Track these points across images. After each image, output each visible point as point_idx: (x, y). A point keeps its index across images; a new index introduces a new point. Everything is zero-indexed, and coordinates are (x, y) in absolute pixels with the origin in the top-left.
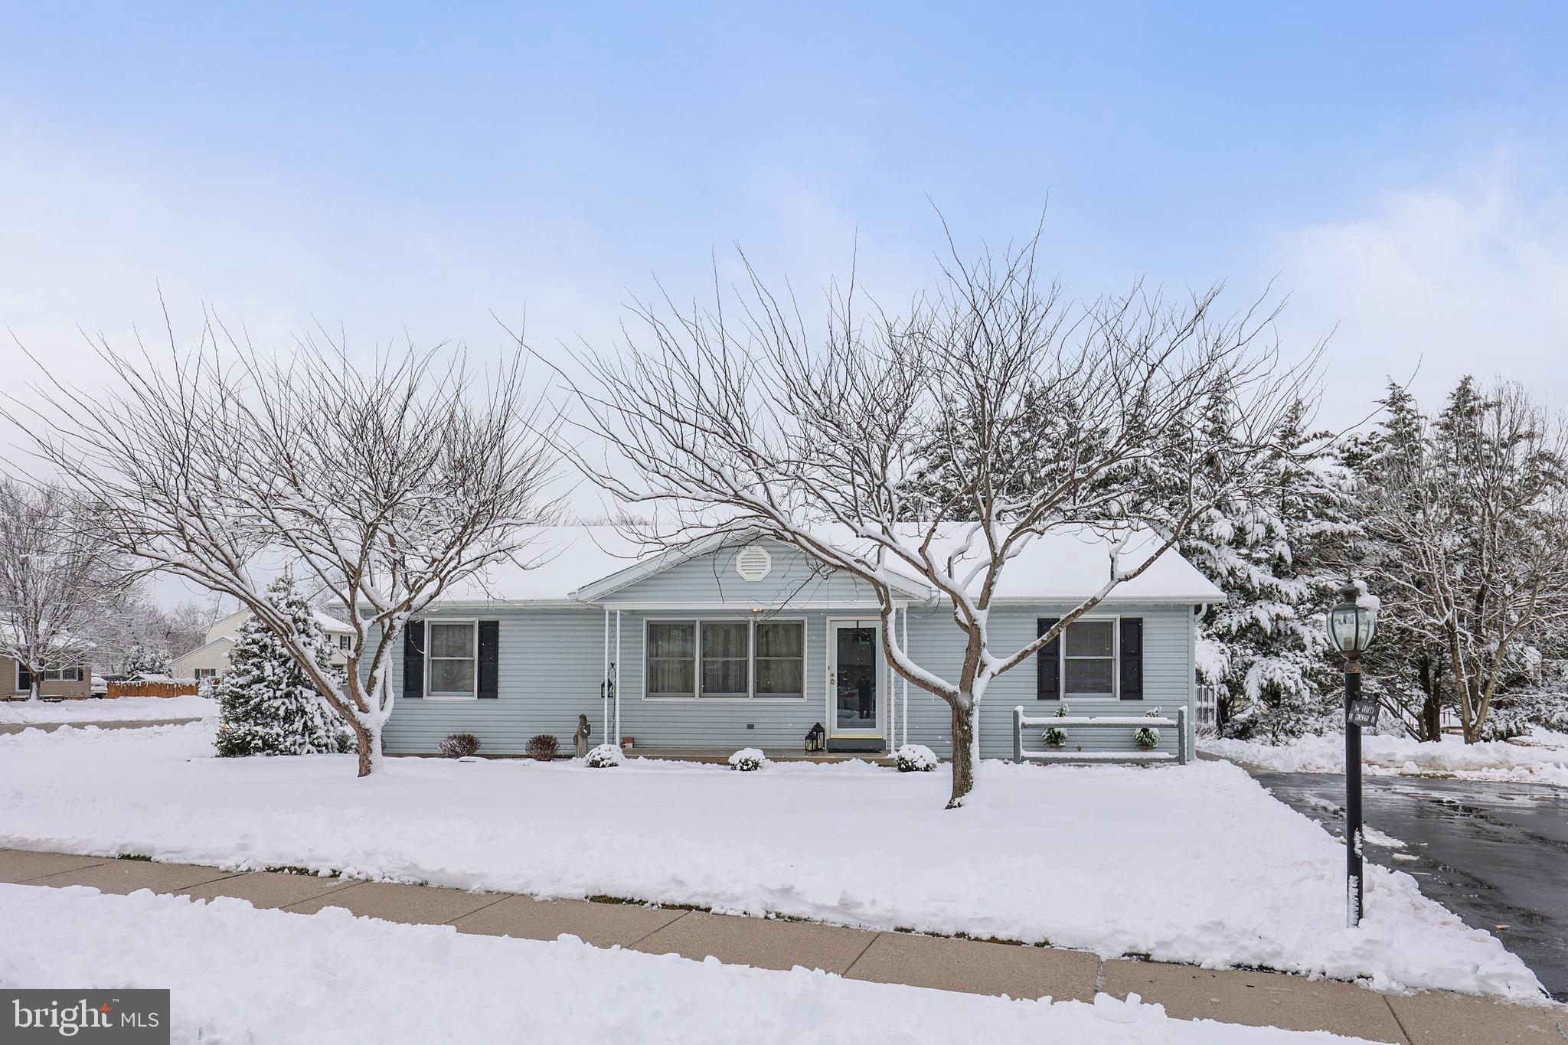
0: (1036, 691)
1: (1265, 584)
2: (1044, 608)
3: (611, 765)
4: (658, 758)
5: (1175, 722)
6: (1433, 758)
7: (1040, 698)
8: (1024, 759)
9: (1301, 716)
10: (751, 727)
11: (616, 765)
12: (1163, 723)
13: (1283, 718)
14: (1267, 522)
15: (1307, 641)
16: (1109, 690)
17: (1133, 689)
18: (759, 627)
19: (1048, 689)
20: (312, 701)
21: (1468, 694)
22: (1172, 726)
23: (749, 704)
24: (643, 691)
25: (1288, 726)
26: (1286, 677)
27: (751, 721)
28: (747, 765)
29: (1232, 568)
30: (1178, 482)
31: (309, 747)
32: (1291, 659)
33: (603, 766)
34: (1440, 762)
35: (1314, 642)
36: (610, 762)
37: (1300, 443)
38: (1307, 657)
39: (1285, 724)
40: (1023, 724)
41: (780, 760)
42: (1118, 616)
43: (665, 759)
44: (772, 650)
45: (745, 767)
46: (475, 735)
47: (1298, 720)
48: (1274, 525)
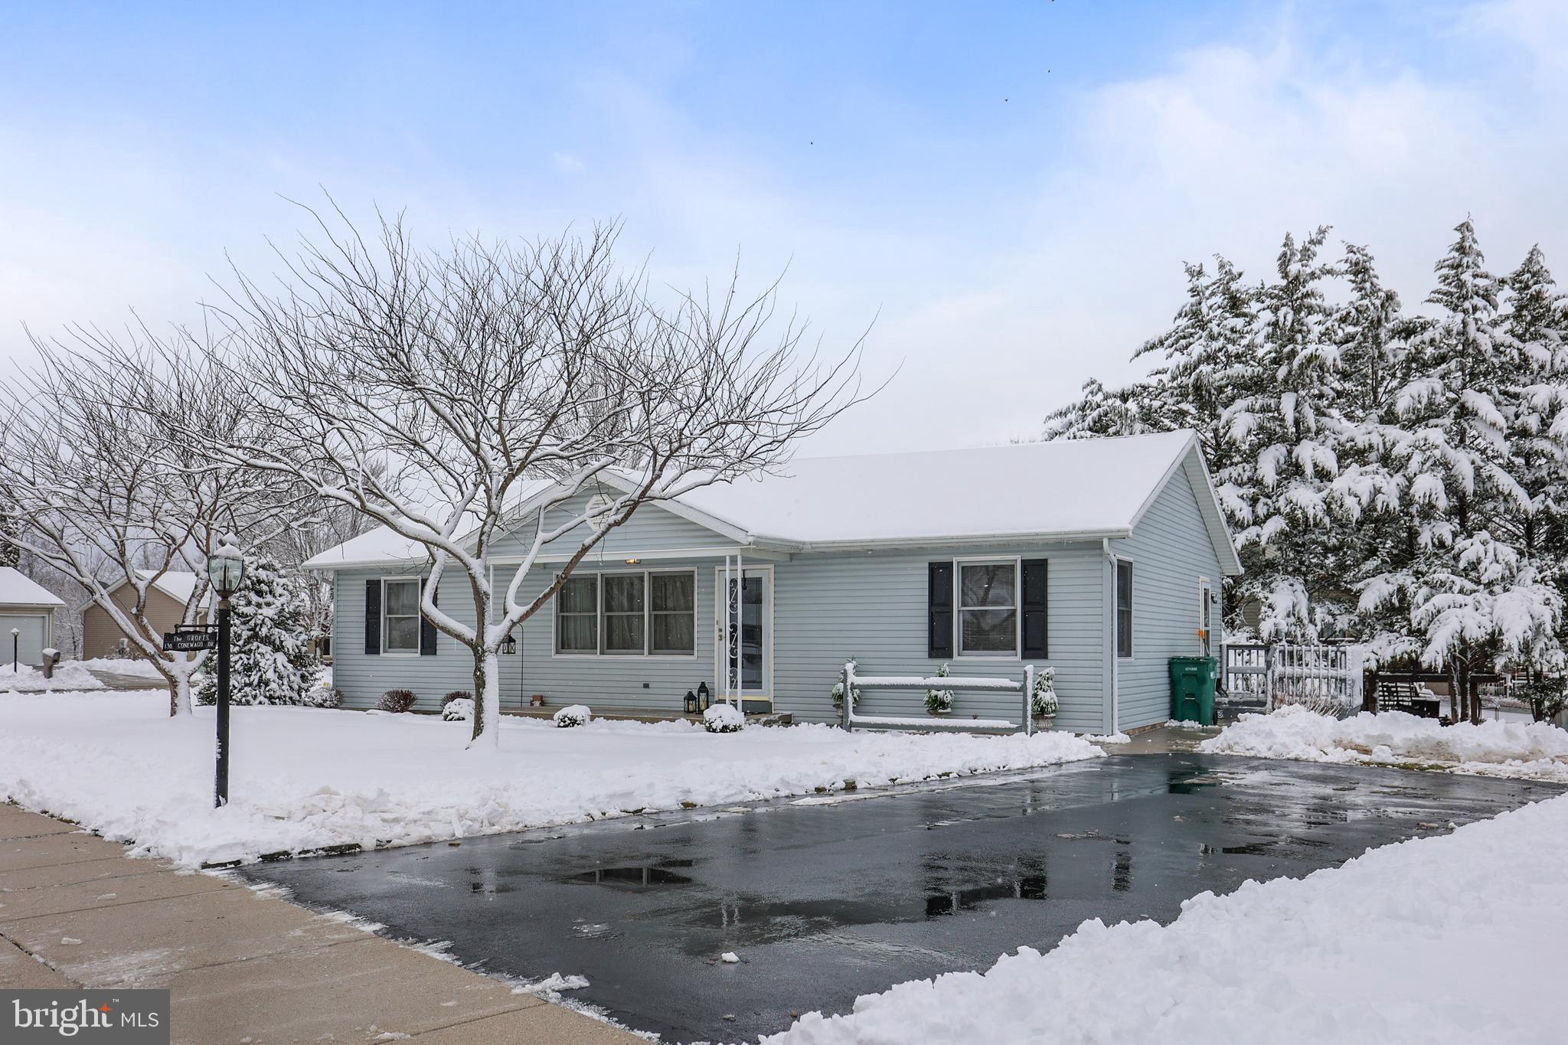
0: (926, 648)
2: (935, 550)
3: (459, 719)
4: (509, 714)
5: (1017, 685)
6: (1439, 744)
7: (931, 656)
8: (852, 725)
10: (646, 686)
11: (463, 719)
12: (1004, 685)
16: (1011, 646)
17: (1036, 647)
18: (656, 579)
19: (939, 647)
20: (268, 656)
22: (1014, 689)
23: (643, 662)
24: (553, 647)
27: (646, 680)
28: (565, 722)
31: (262, 698)
33: (451, 720)
34: (1450, 750)
36: (456, 716)
40: (852, 684)
41: (612, 718)
42: (1018, 558)
43: (515, 715)
44: (670, 603)
45: (562, 724)
46: (413, 691)
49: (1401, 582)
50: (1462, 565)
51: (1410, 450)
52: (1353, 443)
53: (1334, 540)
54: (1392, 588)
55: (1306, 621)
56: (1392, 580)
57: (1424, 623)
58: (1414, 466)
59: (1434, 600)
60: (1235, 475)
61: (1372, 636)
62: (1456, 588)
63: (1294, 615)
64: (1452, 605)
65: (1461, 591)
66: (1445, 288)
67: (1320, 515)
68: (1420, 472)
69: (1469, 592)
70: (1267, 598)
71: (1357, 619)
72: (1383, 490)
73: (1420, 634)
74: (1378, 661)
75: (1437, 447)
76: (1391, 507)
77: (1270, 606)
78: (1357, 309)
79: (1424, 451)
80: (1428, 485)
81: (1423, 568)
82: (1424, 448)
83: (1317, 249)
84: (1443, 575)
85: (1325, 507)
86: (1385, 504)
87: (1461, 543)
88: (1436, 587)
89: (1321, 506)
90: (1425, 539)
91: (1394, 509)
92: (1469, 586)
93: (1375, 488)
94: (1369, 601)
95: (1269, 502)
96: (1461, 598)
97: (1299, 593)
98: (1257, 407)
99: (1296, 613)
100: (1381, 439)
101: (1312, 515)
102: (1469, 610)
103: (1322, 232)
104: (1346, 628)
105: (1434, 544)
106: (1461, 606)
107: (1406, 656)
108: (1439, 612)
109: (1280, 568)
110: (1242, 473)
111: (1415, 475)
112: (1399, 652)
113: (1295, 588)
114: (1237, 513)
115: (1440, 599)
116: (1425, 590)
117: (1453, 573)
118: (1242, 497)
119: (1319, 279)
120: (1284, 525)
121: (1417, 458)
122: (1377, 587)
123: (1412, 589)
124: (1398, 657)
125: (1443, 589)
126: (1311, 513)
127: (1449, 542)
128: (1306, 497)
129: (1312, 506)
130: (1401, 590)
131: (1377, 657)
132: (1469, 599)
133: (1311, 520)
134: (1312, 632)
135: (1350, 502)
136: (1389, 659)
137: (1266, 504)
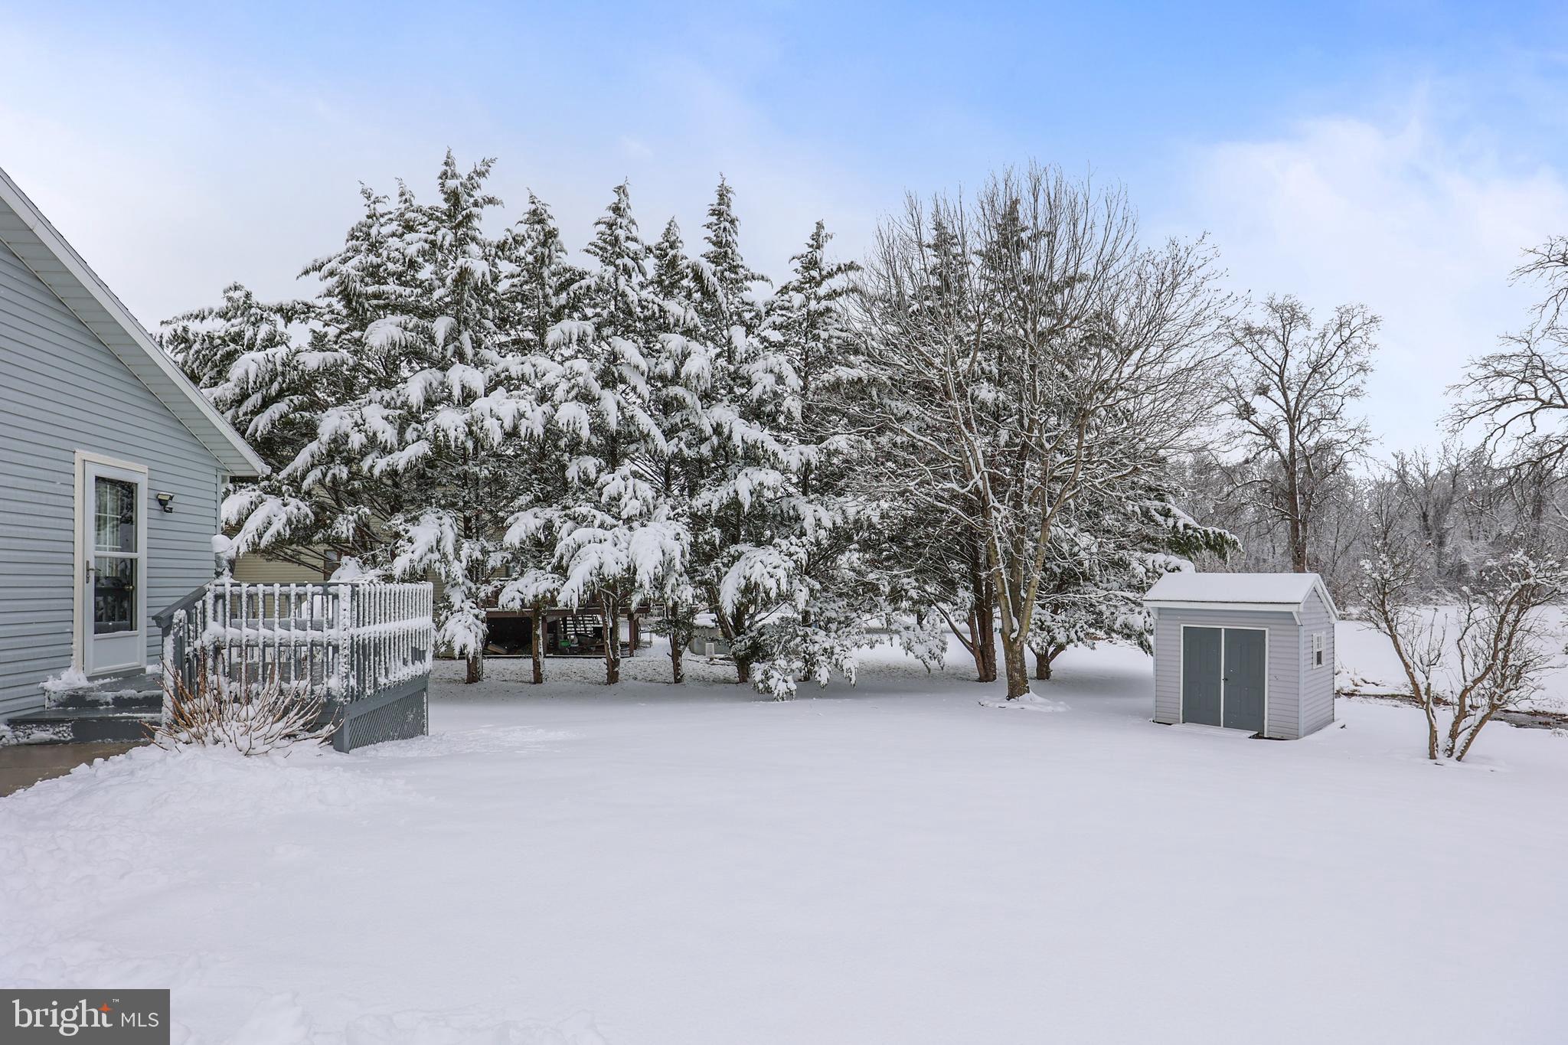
1: (749, 442)
9: (808, 630)
13: (787, 634)
14: (776, 370)
15: (809, 523)
21: (1008, 594)
25: (792, 644)
26: (766, 574)
29: (717, 424)
30: (657, 311)
32: (784, 548)
35: (818, 524)
37: (823, 278)
38: (804, 546)
39: (789, 641)
47: (806, 635)
48: (785, 374)
49: (548, 517)
50: (604, 499)
51: (558, 380)
52: (507, 373)
53: (486, 472)
54: (540, 522)
55: (451, 558)
56: (540, 515)
57: (565, 559)
58: (559, 394)
59: (575, 534)
60: (387, 398)
61: (522, 574)
62: (597, 523)
63: (439, 550)
64: (592, 540)
65: (601, 526)
66: (601, 244)
67: (462, 437)
68: (566, 401)
69: (609, 527)
70: (407, 532)
71: (510, 557)
72: (527, 415)
73: (562, 570)
74: (522, 600)
75: (581, 374)
76: (535, 434)
77: (410, 540)
78: (514, 239)
79: (570, 380)
80: (573, 415)
81: (570, 503)
82: (570, 376)
83: (482, 181)
84: (585, 509)
85: (467, 429)
86: (529, 430)
87: (604, 477)
88: (579, 521)
89: (463, 429)
90: (572, 473)
91: (539, 436)
92: (609, 520)
93: (519, 412)
94: (514, 536)
95: (420, 427)
96: (600, 533)
97: (447, 529)
98: (410, 326)
99: (441, 548)
100: (532, 369)
101: (453, 437)
102: (608, 545)
103: (487, 164)
104: (499, 566)
105: (579, 478)
106: (601, 541)
107: (549, 595)
108: (579, 547)
109: (433, 500)
110: (395, 397)
111: (561, 402)
112: (541, 591)
113: (443, 521)
114: (379, 435)
115: (582, 534)
116: (570, 524)
117: (597, 508)
118: (386, 418)
119: (482, 207)
120: (427, 449)
121: (564, 386)
122: (525, 521)
123: (557, 524)
124: (540, 596)
125: (585, 524)
126: (452, 434)
127: (593, 476)
128: (450, 421)
129: (453, 428)
130: (549, 526)
131: (522, 596)
132: (608, 534)
133: (453, 443)
134: (458, 569)
135: (490, 423)
136: (531, 598)
137: (416, 429)
